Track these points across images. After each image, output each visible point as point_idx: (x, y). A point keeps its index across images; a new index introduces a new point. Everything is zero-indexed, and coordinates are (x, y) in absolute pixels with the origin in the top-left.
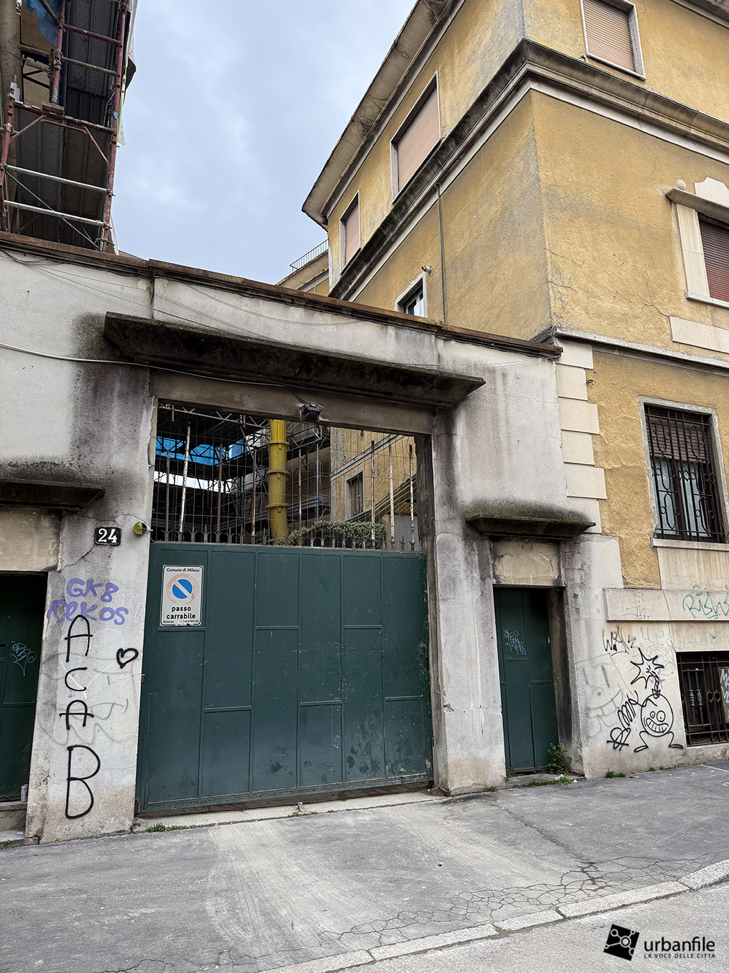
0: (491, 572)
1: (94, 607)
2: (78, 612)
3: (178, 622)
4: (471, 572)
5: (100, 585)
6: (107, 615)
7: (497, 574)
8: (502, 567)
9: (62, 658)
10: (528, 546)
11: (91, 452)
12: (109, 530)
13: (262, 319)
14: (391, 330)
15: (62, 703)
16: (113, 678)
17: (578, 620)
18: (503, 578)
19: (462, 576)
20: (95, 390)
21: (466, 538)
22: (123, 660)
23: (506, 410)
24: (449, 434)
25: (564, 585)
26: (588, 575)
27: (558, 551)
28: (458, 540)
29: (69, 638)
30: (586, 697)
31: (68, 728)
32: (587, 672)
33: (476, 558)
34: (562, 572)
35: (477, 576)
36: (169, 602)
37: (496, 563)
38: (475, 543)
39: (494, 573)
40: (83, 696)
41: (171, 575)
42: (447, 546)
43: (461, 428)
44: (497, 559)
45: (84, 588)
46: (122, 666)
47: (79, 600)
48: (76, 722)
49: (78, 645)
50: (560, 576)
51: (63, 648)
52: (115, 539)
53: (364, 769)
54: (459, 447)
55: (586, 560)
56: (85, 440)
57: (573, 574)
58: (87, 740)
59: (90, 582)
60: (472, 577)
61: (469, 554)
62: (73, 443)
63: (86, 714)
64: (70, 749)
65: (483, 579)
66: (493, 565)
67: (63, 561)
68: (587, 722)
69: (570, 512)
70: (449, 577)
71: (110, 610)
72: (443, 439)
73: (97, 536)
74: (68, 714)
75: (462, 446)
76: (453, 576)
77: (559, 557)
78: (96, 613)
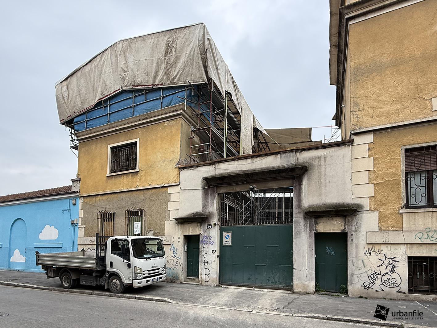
0: (314, 229)
1: (208, 241)
2: (205, 242)
3: (227, 244)
4: (306, 229)
5: (209, 237)
6: (210, 243)
7: (317, 229)
8: (319, 227)
9: (203, 251)
10: (331, 218)
11: (206, 208)
12: (209, 225)
13: (240, 165)
14: (279, 156)
15: (203, 260)
16: (212, 256)
17: (351, 244)
18: (319, 230)
19: (302, 230)
20: (206, 195)
21: (305, 218)
22: (213, 252)
23: (325, 171)
24: (300, 185)
25: (346, 231)
26: (359, 227)
27: (345, 219)
28: (302, 219)
29: (204, 248)
30: (352, 270)
31: (205, 265)
32: (354, 262)
33: (308, 224)
34: (346, 226)
35: (308, 230)
36: (225, 240)
37: (316, 226)
38: (308, 220)
39: (315, 229)
40: (207, 259)
41: (225, 234)
42: (297, 222)
43: (305, 182)
44: (317, 224)
45: (206, 237)
46: (213, 253)
47: (205, 240)
48: (206, 264)
49: (205, 249)
50: (345, 228)
51: (203, 250)
52: (210, 227)
53: (272, 283)
54: (304, 189)
55: (359, 222)
56: (205, 206)
57: (352, 227)
58: (208, 268)
59: (207, 236)
60: (306, 231)
61: (306, 223)
62: (202, 207)
63: (207, 263)
64: (205, 269)
65: (310, 231)
66: (315, 226)
67: (202, 232)
68: (352, 278)
69: (353, 204)
70: (297, 231)
71: (211, 242)
72: (297, 187)
73: (207, 226)
74: (204, 262)
75: (305, 188)
76: (299, 231)
77: (345, 221)
78: (208, 243)
